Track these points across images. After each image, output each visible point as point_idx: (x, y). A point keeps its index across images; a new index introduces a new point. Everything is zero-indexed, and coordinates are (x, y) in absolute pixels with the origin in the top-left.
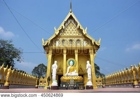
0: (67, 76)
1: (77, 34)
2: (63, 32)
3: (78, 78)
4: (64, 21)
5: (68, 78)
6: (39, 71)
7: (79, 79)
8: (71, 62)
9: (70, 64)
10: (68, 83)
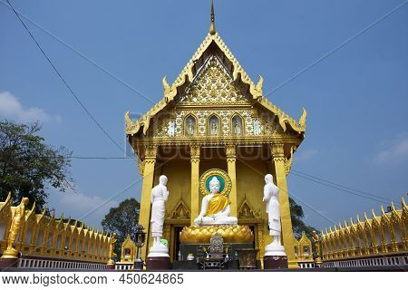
0: (201, 225)
1: (233, 99)
2: (190, 94)
3: (235, 233)
4: (191, 61)
5: (205, 231)
6: (122, 222)
7: (240, 234)
8: (215, 182)
9: (212, 188)
10: (205, 249)
